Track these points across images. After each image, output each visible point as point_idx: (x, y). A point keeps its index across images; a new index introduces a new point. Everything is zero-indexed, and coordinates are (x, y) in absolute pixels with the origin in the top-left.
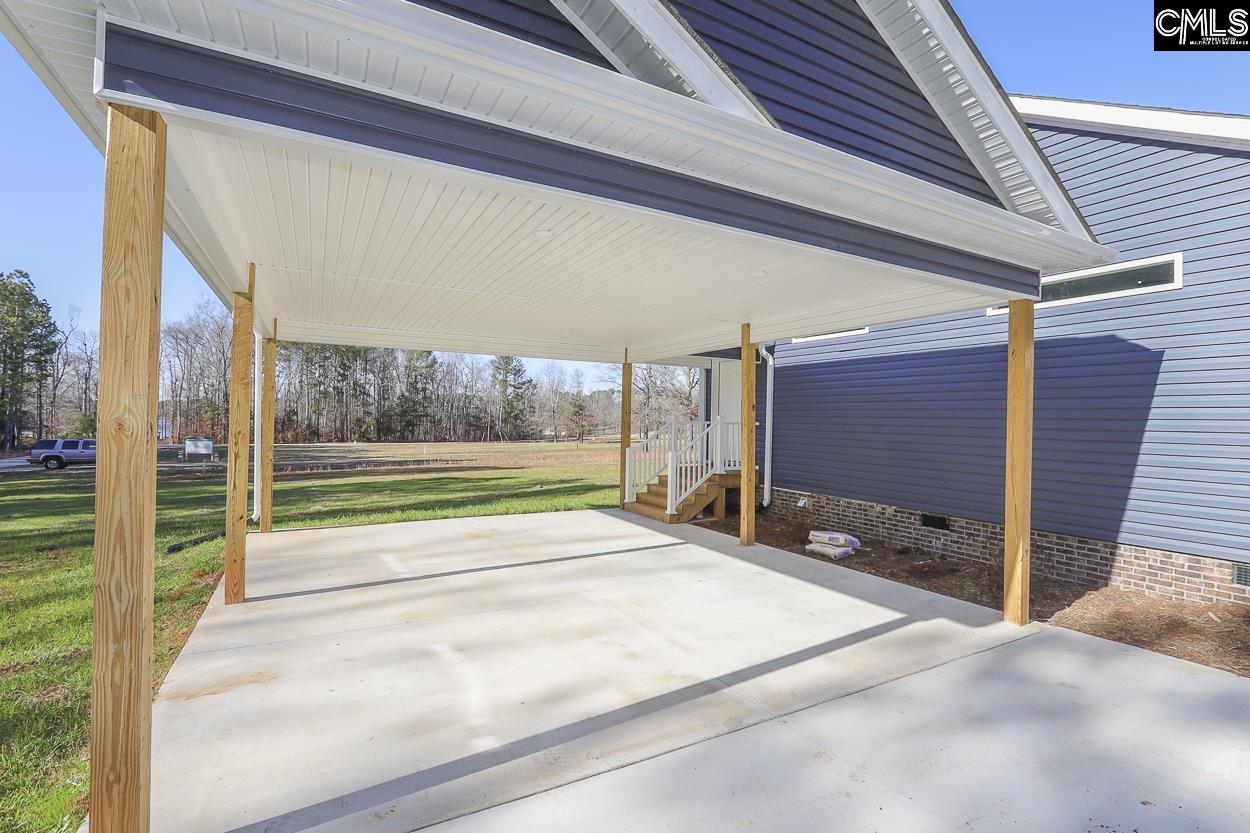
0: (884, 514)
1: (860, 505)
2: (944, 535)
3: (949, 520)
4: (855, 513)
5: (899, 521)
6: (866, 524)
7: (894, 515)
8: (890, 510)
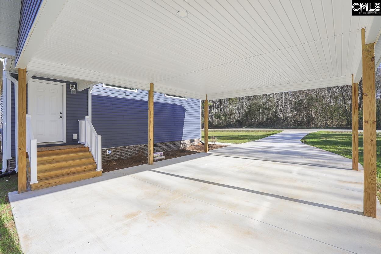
0: (141, 147)
1: (133, 147)
2: (156, 148)
3: (157, 144)
4: (132, 150)
5: (145, 148)
6: (135, 152)
7: (144, 147)
8: (143, 146)
